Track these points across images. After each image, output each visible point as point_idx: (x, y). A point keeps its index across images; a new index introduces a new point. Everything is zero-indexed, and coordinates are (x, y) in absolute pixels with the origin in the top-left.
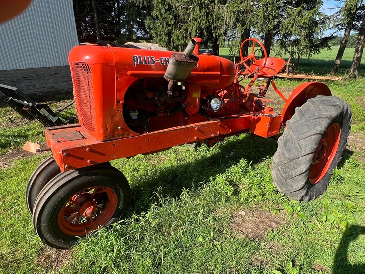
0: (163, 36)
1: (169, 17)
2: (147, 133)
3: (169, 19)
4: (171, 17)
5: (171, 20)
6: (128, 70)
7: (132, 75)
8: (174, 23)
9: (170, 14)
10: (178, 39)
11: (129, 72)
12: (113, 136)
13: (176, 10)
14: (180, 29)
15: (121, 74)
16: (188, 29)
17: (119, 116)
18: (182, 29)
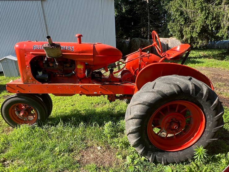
0: (177, 33)
1: (181, 20)
2: (47, 84)
3: (181, 21)
4: (182, 19)
5: (182, 21)
6: (30, 52)
7: (32, 54)
8: (185, 23)
9: (182, 18)
10: (186, 34)
11: (31, 53)
12: (28, 82)
13: (187, 14)
14: (189, 27)
15: (27, 54)
16: (194, 26)
17: (30, 73)
18: (190, 27)
